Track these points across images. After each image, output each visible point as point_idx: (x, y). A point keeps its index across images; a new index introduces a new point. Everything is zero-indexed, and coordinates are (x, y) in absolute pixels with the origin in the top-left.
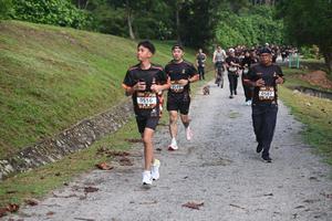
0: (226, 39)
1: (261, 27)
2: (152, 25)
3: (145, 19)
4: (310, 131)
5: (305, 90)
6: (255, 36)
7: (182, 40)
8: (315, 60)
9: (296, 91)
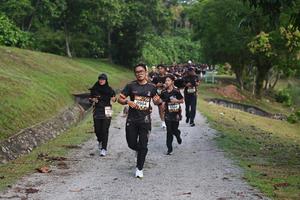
0: (151, 57)
2: (87, 45)
3: (81, 40)
4: (223, 137)
5: (219, 101)
6: (176, 54)
7: (113, 58)
8: (228, 76)
9: (211, 103)
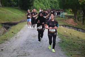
0: (38, 6)
1: (51, 2)
5: (66, 26)
6: (49, 5)
7: (20, 7)
